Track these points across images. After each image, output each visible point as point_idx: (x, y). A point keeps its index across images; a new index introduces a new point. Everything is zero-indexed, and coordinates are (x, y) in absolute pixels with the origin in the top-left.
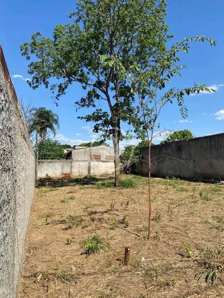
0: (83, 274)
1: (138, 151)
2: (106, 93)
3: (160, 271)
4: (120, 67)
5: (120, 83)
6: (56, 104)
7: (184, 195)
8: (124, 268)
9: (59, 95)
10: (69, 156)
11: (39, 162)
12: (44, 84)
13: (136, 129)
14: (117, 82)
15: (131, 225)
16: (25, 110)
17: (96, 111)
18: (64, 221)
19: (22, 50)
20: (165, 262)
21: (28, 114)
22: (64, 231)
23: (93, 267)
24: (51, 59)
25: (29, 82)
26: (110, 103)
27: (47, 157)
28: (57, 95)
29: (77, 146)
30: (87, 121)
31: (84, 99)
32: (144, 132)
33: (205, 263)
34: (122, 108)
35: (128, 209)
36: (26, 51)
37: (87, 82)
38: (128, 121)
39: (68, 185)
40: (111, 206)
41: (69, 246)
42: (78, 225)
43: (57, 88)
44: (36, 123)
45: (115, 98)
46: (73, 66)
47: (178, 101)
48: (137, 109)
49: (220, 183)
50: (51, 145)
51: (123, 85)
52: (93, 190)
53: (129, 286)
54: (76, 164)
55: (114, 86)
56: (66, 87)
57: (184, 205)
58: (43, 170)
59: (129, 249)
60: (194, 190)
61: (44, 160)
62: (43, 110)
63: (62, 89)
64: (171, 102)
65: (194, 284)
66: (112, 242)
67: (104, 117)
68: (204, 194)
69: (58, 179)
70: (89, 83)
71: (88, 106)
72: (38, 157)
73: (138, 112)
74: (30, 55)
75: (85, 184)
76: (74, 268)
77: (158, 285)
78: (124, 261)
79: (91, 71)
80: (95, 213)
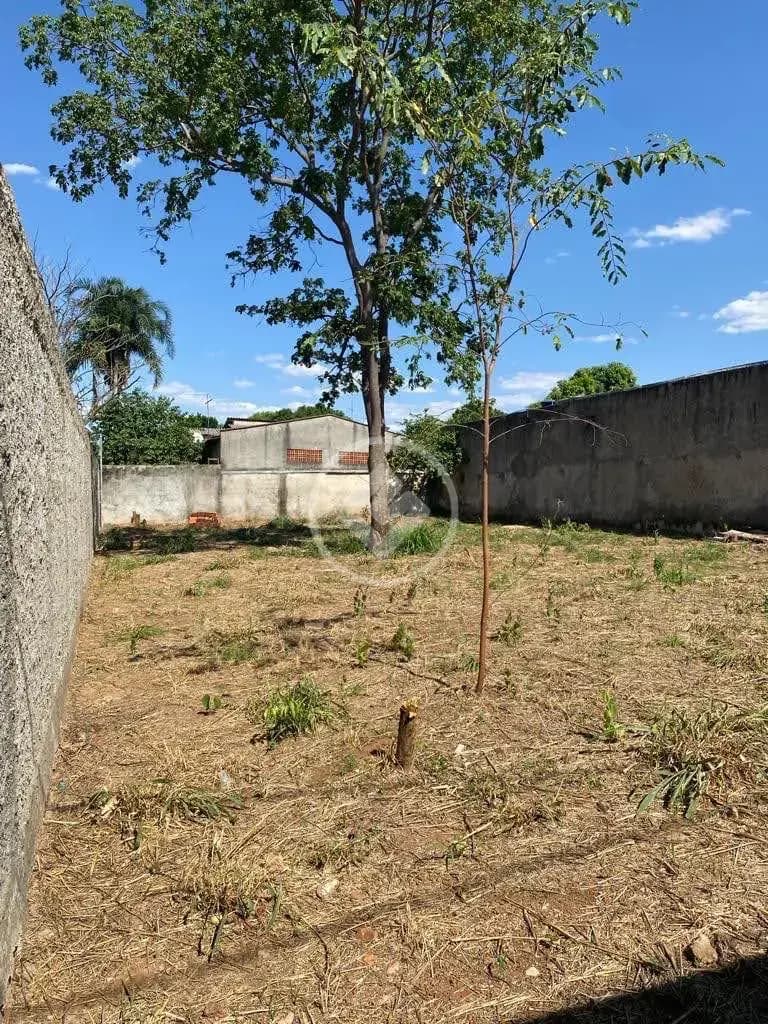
0: (259, 796)
1: (451, 436)
2: (338, 217)
3: (516, 782)
4: (379, 75)
5: (387, 183)
6: (159, 257)
7: (600, 569)
8: (395, 776)
9: (167, 223)
10: (210, 452)
11: (106, 472)
12: (115, 183)
13: (444, 350)
14: (376, 179)
15: (422, 654)
16: (51, 288)
17: (303, 287)
18: (193, 648)
19: (25, 46)
20: (532, 756)
21: (60, 302)
22: (195, 676)
23: (290, 775)
24: (135, 87)
25: (56, 173)
26: (354, 254)
27: (133, 455)
28: (161, 223)
29: (240, 420)
30: (270, 321)
31: (260, 240)
32: (470, 359)
33: (664, 756)
34: (396, 275)
35: (411, 609)
36: (42, 51)
37: (270, 174)
38: (416, 322)
39: (208, 548)
40: (355, 598)
41: (210, 718)
42: (242, 658)
43: (162, 197)
44: (88, 335)
45: (371, 239)
46: (216, 113)
47: (593, 220)
48: (446, 275)
49: (723, 536)
50: (145, 415)
51: (401, 191)
52: (296, 561)
53: (413, 827)
54: (234, 482)
55: (366, 197)
56: (193, 193)
57: (599, 596)
58: (119, 500)
59: (412, 715)
60: (635, 557)
61: (124, 467)
62: (114, 288)
63: (178, 200)
64: (568, 222)
65: (625, 813)
66: (356, 704)
67: (331, 307)
68: (668, 567)
69: (174, 531)
70: (274, 177)
71: (274, 266)
72: (100, 454)
73: (452, 289)
74: (57, 66)
75: (268, 544)
76: (227, 781)
77: (506, 821)
78: (397, 755)
79: (284, 137)
80: (301, 623)
